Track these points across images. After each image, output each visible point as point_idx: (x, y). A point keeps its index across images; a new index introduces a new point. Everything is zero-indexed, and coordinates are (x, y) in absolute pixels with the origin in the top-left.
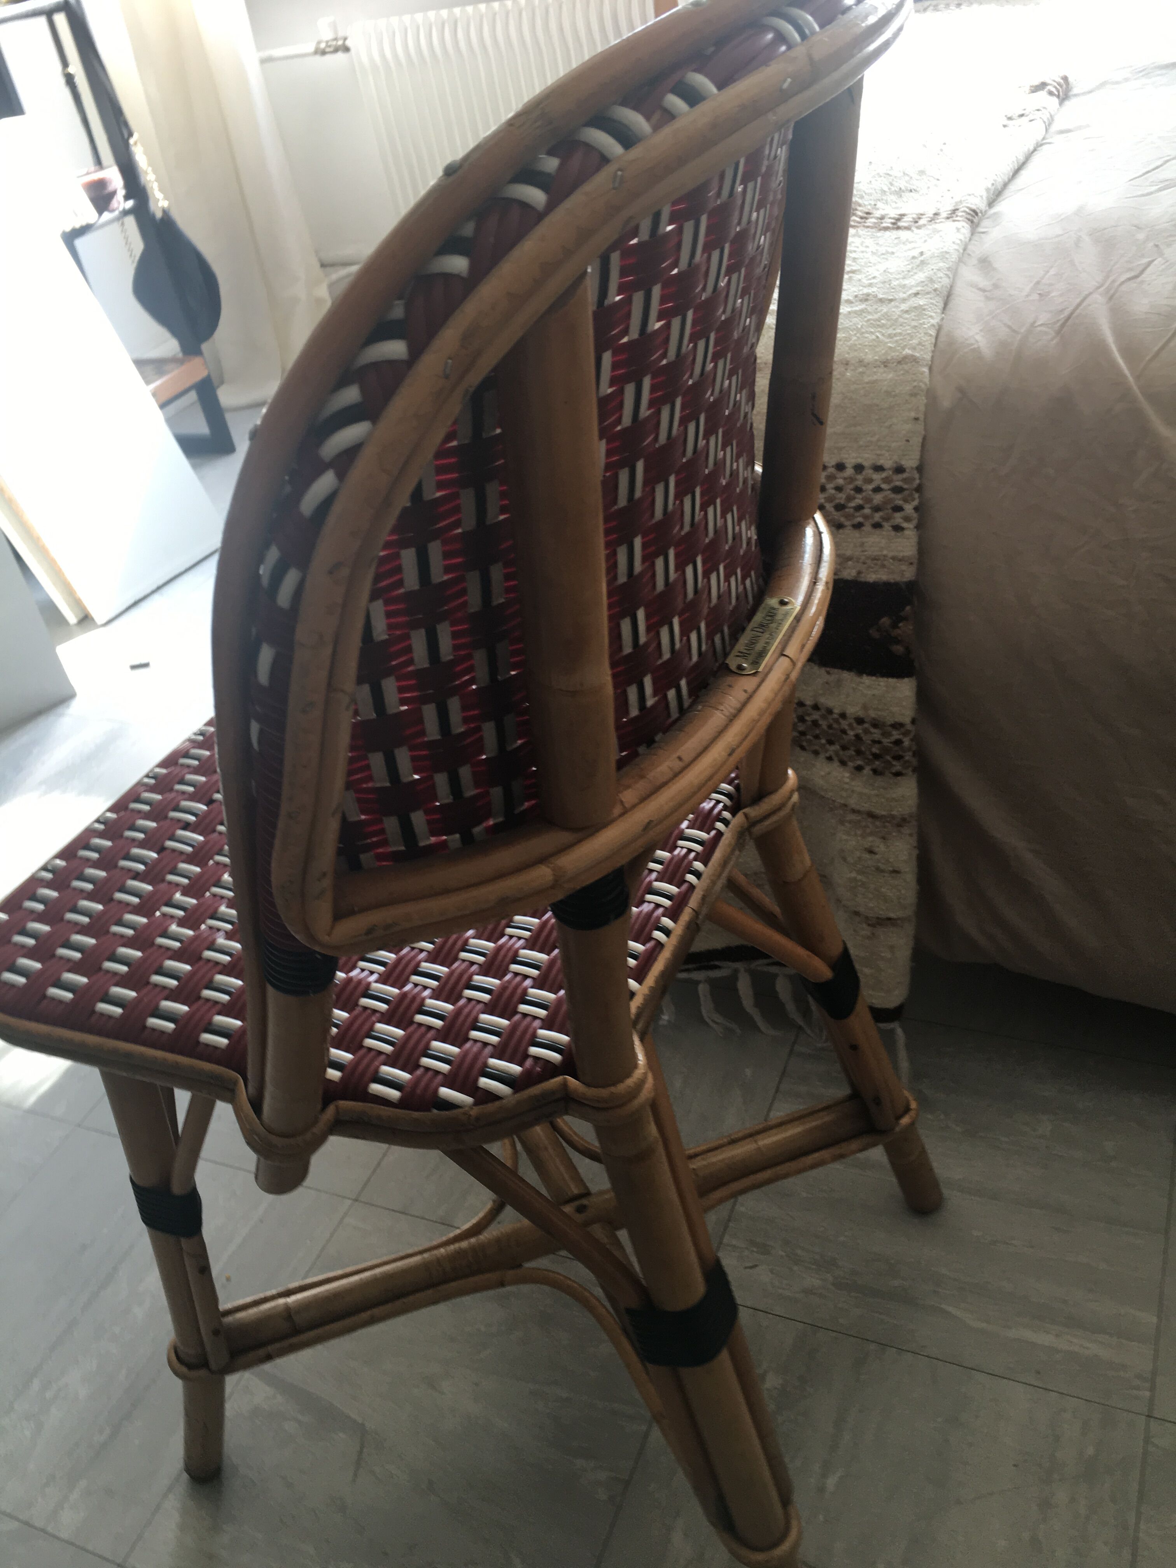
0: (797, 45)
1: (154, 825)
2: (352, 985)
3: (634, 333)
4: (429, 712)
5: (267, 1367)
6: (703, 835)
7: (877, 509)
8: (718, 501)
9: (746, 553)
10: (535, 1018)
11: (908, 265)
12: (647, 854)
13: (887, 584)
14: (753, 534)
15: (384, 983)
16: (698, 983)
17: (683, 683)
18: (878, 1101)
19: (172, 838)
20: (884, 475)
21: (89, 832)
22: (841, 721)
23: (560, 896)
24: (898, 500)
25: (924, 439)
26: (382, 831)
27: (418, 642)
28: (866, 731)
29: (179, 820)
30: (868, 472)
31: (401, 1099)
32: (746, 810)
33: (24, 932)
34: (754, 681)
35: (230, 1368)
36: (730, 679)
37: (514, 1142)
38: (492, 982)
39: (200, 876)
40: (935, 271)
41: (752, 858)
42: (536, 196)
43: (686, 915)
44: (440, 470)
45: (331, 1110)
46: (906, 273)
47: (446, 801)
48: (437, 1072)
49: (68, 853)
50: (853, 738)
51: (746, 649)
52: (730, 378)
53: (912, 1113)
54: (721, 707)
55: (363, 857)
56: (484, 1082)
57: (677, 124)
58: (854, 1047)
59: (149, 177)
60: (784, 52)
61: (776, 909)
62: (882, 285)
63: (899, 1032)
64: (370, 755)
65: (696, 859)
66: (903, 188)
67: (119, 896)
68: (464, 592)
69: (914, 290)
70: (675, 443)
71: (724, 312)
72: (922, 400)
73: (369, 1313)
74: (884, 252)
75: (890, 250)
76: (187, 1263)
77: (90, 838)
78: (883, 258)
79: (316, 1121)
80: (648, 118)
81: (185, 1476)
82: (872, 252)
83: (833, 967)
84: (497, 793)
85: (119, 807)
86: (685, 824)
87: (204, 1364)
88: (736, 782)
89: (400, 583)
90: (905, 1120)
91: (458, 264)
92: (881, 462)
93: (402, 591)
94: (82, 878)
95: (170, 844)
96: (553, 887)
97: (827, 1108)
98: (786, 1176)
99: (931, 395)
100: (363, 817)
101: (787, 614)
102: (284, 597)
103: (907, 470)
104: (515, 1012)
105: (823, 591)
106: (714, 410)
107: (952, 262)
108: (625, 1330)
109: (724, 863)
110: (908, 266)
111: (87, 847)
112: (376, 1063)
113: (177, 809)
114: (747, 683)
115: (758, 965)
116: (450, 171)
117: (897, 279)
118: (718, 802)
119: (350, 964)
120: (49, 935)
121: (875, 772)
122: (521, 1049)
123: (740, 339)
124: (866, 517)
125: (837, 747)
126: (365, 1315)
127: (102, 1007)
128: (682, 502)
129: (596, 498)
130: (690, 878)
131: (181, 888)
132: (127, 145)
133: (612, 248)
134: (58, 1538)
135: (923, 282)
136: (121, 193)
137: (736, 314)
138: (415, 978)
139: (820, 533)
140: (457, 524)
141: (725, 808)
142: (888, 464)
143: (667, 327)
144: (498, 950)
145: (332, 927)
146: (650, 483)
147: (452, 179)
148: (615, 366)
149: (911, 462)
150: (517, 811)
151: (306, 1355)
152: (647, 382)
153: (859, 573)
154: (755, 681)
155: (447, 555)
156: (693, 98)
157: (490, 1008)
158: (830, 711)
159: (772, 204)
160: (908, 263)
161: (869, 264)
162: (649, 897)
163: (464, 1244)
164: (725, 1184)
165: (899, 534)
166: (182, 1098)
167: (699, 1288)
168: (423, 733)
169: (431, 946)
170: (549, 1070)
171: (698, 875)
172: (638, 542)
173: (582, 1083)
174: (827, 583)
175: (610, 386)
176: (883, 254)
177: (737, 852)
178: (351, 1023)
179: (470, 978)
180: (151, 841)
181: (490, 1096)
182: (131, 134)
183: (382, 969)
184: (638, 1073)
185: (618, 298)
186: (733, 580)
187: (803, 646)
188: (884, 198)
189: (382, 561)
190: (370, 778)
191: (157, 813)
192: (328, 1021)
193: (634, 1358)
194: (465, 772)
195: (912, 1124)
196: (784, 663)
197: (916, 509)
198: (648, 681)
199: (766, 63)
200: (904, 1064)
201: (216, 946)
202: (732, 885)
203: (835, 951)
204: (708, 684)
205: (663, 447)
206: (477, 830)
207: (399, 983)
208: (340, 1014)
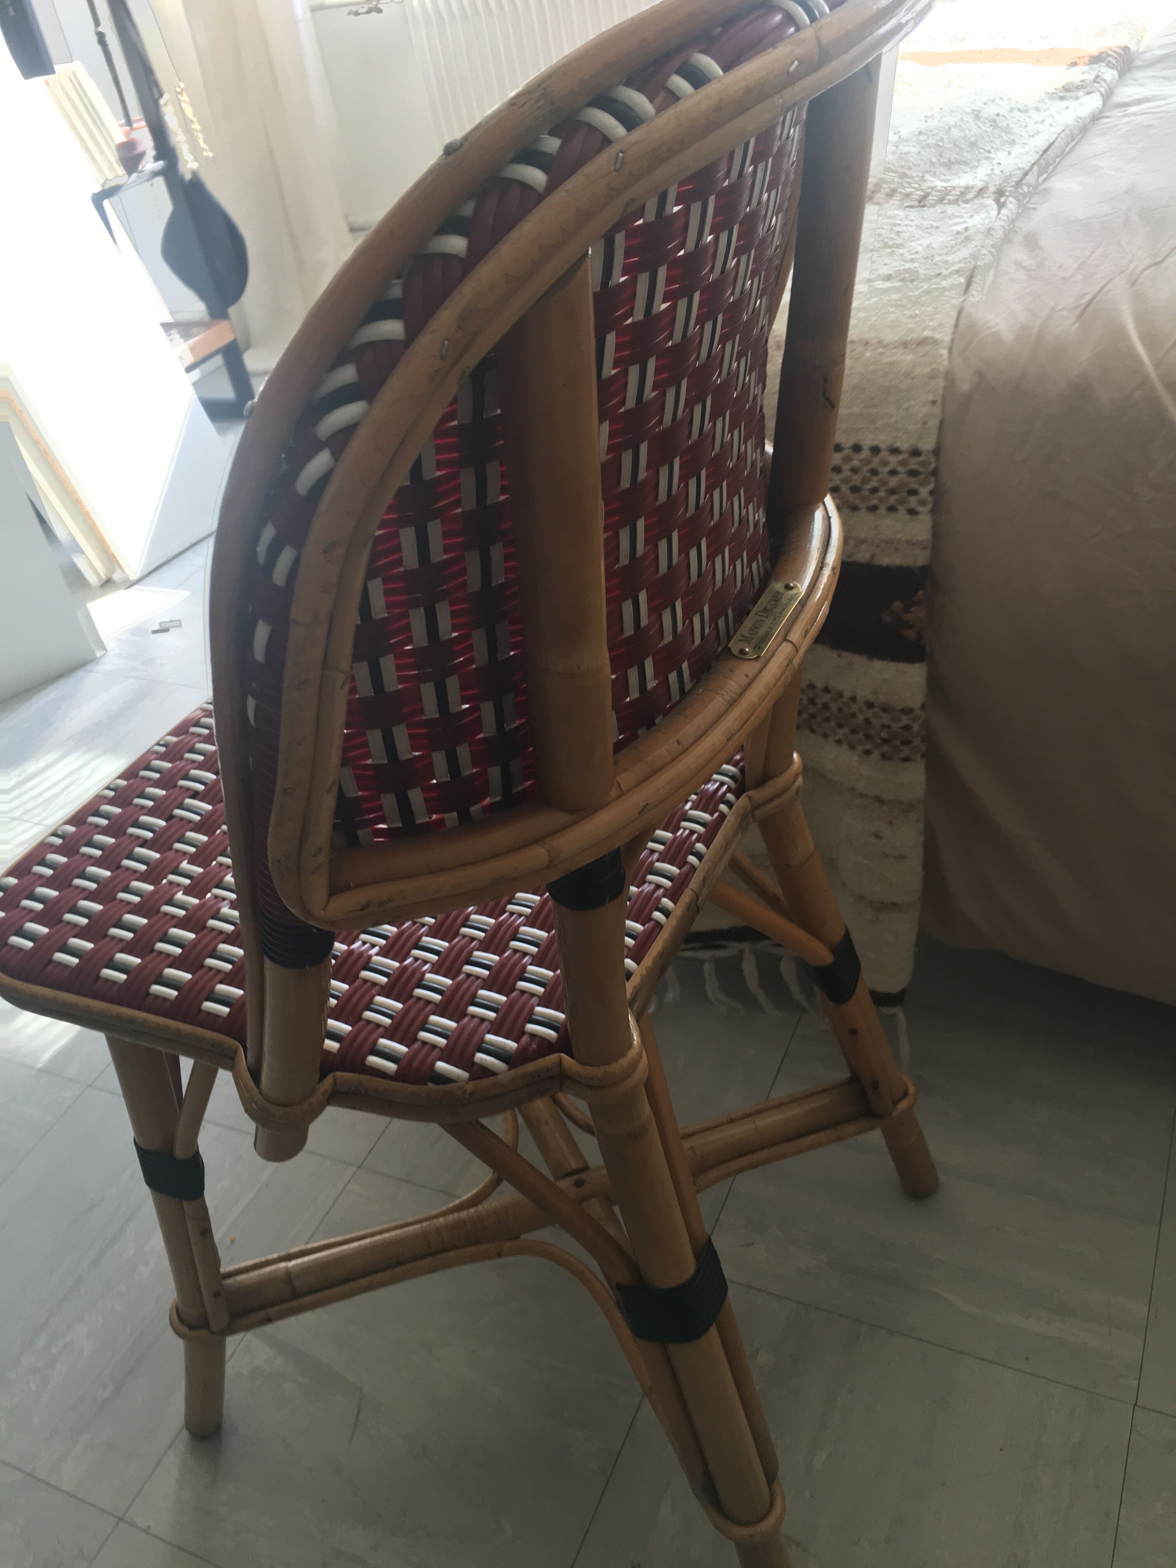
0: (805, 27)
1: (163, 792)
2: (353, 958)
3: (639, 315)
4: (428, 691)
5: (269, 1328)
6: (706, 816)
7: (892, 492)
8: (725, 484)
9: (752, 536)
10: (533, 995)
11: (952, 240)
12: (647, 834)
13: (900, 569)
14: (761, 517)
15: (385, 956)
16: (702, 962)
17: (685, 666)
18: (875, 1085)
19: (181, 806)
20: (901, 457)
21: (100, 799)
22: (851, 704)
23: (555, 876)
24: (913, 483)
25: (942, 422)
26: (380, 808)
27: (417, 620)
28: (876, 715)
29: (188, 789)
30: (884, 454)
31: (397, 1072)
32: (749, 793)
33: (33, 897)
34: (755, 667)
35: (231, 1329)
36: (732, 663)
37: (515, 1115)
38: (492, 958)
39: (206, 845)
40: (979, 247)
41: (755, 841)
42: (537, 177)
43: (686, 897)
44: (439, 450)
45: (328, 1081)
46: (949, 248)
47: (444, 779)
48: (434, 1046)
49: (78, 819)
50: (863, 722)
51: (749, 634)
52: (738, 360)
53: (910, 1098)
54: (723, 692)
55: (360, 833)
56: (480, 1056)
57: (681, 106)
58: (853, 1032)
59: (178, 138)
60: (792, 34)
61: (779, 891)
62: (925, 261)
63: (901, 1016)
64: (368, 733)
65: (698, 840)
66: (953, 160)
67: (127, 863)
68: (464, 572)
69: (956, 267)
70: (681, 426)
71: (732, 293)
72: (941, 383)
73: (369, 1279)
74: (928, 226)
75: (935, 224)
76: (189, 1224)
77: (100, 805)
78: (928, 233)
79: (313, 1092)
80: (651, 101)
81: (185, 1434)
82: (916, 226)
83: (834, 951)
84: (495, 773)
85: (129, 774)
86: (688, 806)
87: (206, 1325)
88: (741, 764)
89: (399, 562)
90: (903, 1105)
91: (457, 244)
92: (898, 444)
93: (401, 569)
94: (91, 844)
95: (177, 812)
96: (548, 867)
97: (825, 1090)
98: (783, 1156)
99: (949, 377)
100: (360, 793)
101: (792, 599)
102: (280, 574)
103: (924, 454)
104: (514, 989)
105: (829, 577)
106: (721, 392)
107: (997, 238)
108: (618, 1304)
109: (727, 846)
110: (952, 242)
111: (97, 814)
112: (374, 1036)
113: (187, 777)
114: (749, 668)
115: (762, 945)
116: (450, 150)
117: (941, 255)
118: (722, 784)
119: (352, 937)
120: (57, 900)
121: (884, 756)
122: (519, 1025)
123: (749, 321)
124: (881, 500)
125: (846, 730)
126: (363, 1282)
127: (107, 972)
128: (687, 485)
129: (594, 480)
130: (692, 859)
131: (188, 856)
132: (157, 106)
133: (616, 229)
134: (62, 1491)
135: (966, 259)
136: (151, 153)
137: (745, 296)
138: (416, 952)
139: (829, 518)
140: (458, 503)
141: (729, 790)
142: (904, 446)
143: (673, 308)
144: (499, 926)
145: (328, 902)
146: (654, 465)
147: (451, 157)
148: (619, 348)
149: (927, 445)
150: (514, 792)
151: (307, 1317)
152: (652, 364)
153: (873, 556)
154: (757, 665)
155: (446, 535)
156: (698, 79)
157: (488, 984)
158: (840, 695)
159: (784, 185)
160: (951, 238)
161: (913, 239)
162: (650, 877)
163: (463, 1214)
164: (721, 1163)
165: (914, 518)
166: (186, 1065)
167: (690, 1266)
168: (421, 711)
169: (433, 921)
170: (544, 1047)
171: (700, 856)
172: (641, 524)
173: (577, 1061)
174: (833, 568)
175: (614, 368)
176: (927, 228)
177: (739, 835)
178: (350, 995)
179: (470, 954)
180: (160, 809)
181: (485, 1072)
182: (161, 95)
183: (383, 942)
184: (633, 1053)
185: (622, 279)
186: (738, 564)
187: (807, 632)
188: (933, 170)
189: (378, 540)
190: (368, 756)
191: (167, 781)
192: (327, 993)
193: (626, 1331)
194: (463, 752)
195: (911, 1107)
196: (786, 648)
197: (932, 493)
198: (649, 664)
199: (773, 45)
200: (905, 1049)
201: (220, 916)
202: (735, 865)
203: (837, 935)
204: (710, 667)
205: (668, 430)
206: (475, 809)
207: (400, 956)
208: (339, 986)
